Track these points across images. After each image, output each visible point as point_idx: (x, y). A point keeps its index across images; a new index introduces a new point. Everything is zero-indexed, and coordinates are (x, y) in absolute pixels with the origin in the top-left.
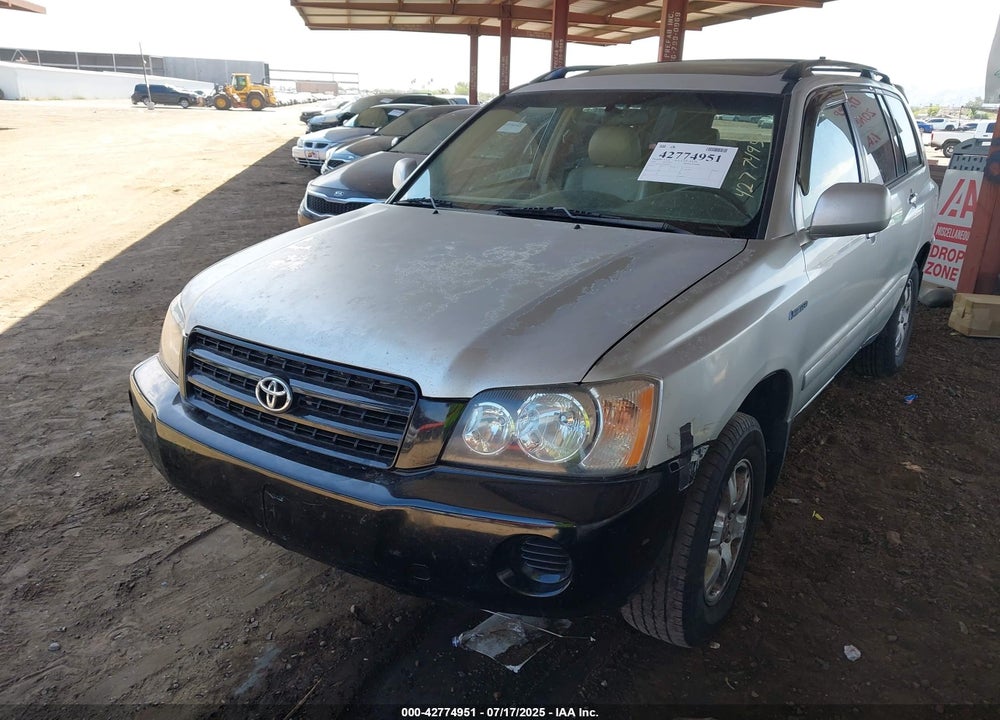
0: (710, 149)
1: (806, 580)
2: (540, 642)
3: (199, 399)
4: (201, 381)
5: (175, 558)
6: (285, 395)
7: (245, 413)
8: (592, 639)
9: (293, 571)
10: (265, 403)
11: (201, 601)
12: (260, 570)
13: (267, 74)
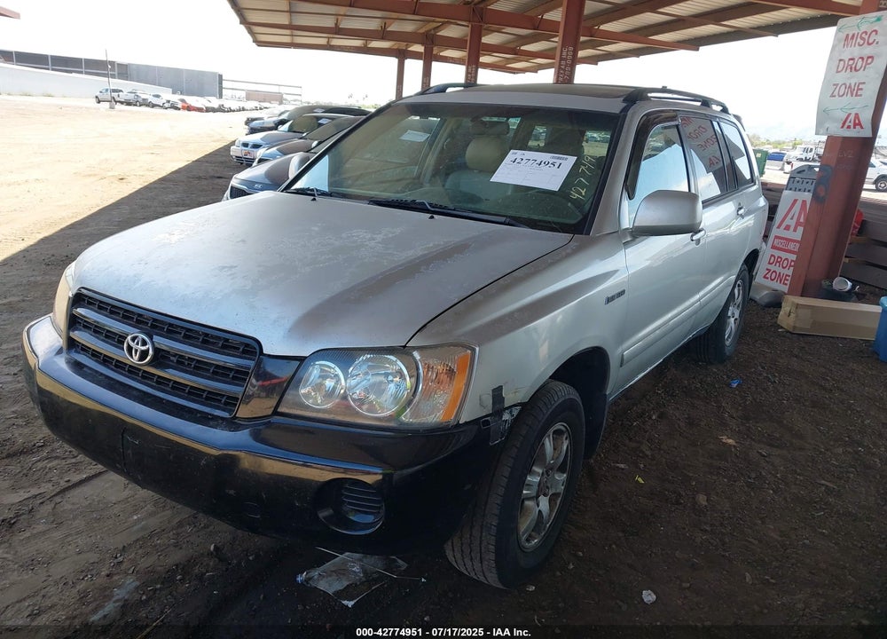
0: (553, 158)
1: (621, 534)
2: (376, 581)
3: (79, 353)
4: (81, 336)
5: (58, 499)
6: (148, 350)
7: (116, 366)
8: (423, 580)
9: (164, 513)
10: (131, 356)
11: (75, 537)
12: (135, 512)
13: (221, 83)
